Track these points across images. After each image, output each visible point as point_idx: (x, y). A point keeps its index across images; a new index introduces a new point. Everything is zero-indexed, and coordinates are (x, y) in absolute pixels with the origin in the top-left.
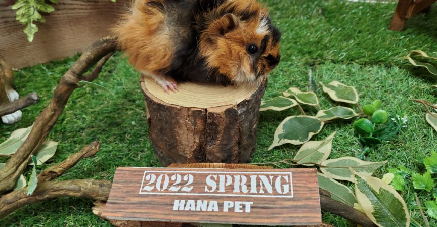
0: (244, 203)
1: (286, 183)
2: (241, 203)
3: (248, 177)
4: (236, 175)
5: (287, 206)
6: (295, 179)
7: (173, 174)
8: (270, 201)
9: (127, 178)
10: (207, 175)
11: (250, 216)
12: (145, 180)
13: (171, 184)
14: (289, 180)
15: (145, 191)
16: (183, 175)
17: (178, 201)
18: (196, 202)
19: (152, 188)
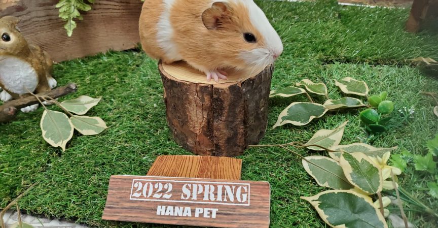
0: (211, 209)
1: (244, 193)
2: (209, 209)
3: (216, 186)
4: (206, 184)
5: (244, 213)
6: (252, 189)
7: (156, 182)
8: (231, 208)
9: (119, 185)
10: (183, 184)
11: (215, 221)
12: (134, 187)
13: (154, 192)
14: (248, 190)
15: (134, 197)
16: (164, 184)
18: (174, 208)
19: (139, 195)
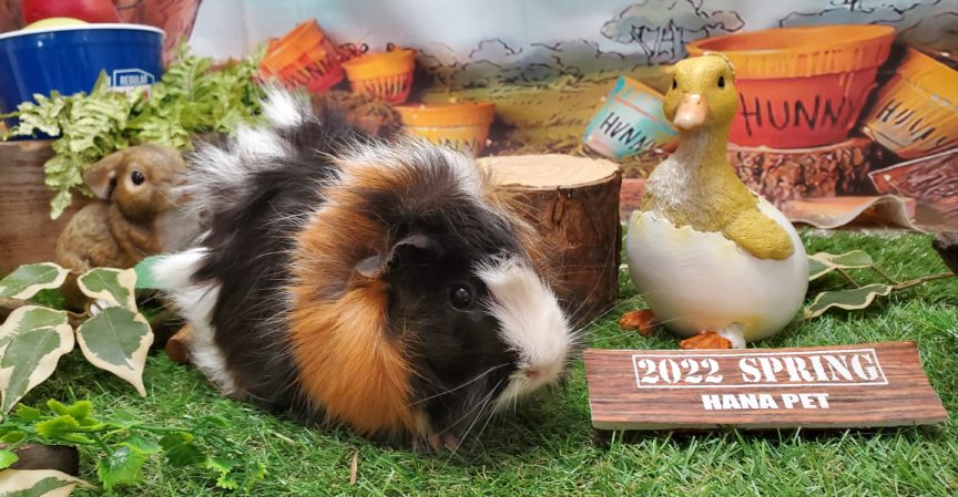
3: (805, 358)
4: (785, 356)
6: (881, 358)
7: (682, 359)
9: (606, 365)
12: (638, 368)
13: (685, 373)
15: (646, 384)
16: (698, 360)
17: (707, 396)
18: (736, 397)
19: (656, 379)
